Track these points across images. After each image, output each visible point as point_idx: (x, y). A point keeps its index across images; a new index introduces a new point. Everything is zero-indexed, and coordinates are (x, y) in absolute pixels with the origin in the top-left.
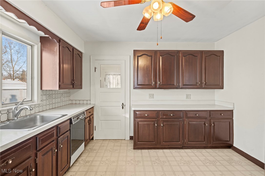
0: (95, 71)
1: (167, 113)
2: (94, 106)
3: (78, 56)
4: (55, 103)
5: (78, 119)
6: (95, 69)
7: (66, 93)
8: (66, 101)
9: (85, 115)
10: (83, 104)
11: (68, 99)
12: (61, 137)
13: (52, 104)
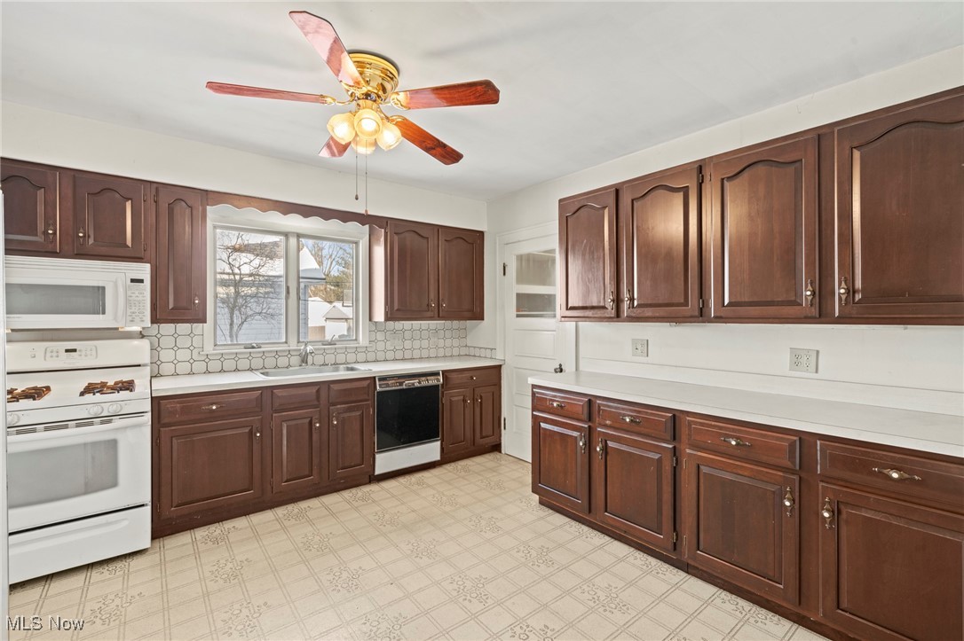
0: (504, 274)
1: (616, 408)
2: (501, 366)
3: (461, 241)
4: (412, 349)
5: (401, 384)
6: (504, 267)
7: (451, 329)
8: (452, 347)
9: (438, 380)
10: (485, 357)
11: (456, 342)
12: (339, 406)
13: (404, 349)
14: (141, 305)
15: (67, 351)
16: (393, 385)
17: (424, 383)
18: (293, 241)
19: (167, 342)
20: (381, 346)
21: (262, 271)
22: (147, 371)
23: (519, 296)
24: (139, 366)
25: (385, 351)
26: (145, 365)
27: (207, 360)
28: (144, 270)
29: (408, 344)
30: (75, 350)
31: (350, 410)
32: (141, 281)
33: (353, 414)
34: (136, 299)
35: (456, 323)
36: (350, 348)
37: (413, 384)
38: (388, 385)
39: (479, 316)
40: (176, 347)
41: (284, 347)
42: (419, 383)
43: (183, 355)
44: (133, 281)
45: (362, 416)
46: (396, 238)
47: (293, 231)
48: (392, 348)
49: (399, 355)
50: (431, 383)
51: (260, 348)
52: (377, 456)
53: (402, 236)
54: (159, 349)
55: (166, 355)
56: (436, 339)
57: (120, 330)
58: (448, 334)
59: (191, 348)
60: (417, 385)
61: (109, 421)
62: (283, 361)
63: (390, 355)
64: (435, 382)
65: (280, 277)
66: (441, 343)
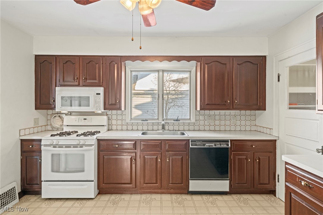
0: (279, 81)
2: (276, 140)
3: (249, 64)
4: (220, 125)
5: (204, 145)
6: (279, 77)
7: (245, 115)
8: (246, 125)
9: (228, 145)
10: (266, 133)
11: (248, 123)
12: (170, 152)
13: (215, 125)
14: (100, 103)
15: (84, 119)
16: (199, 145)
17: (218, 146)
18: (161, 73)
19: (114, 117)
20: (202, 123)
21: (179, 89)
22: (106, 128)
23: (291, 94)
24: (104, 126)
25: (204, 125)
26: (105, 126)
27: (127, 125)
28: (101, 90)
29: (217, 122)
30: (86, 119)
31: (175, 155)
32: (99, 94)
33: (177, 157)
34: (98, 101)
35: (248, 112)
36: (186, 123)
37: (212, 146)
38: (196, 145)
39: (263, 107)
40: (117, 120)
41: (157, 121)
42: (215, 145)
43: (119, 122)
44: (97, 94)
45: (182, 159)
46: (206, 66)
47: (161, 69)
48: (208, 124)
49: (212, 128)
50: (222, 146)
51: (147, 121)
52: (190, 181)
53: (210, 65)
54: (112, 120)
55: (114, 122)
56: (235, 120)
57: (95, 112)
58: (243, 118)
59: (122, 120)
60: (214, 146)
61: (82, 147)
62: (155, 127)
63: (207, 128)
64: (225, 146)
65: (188, 91)
66: (238, 123)
